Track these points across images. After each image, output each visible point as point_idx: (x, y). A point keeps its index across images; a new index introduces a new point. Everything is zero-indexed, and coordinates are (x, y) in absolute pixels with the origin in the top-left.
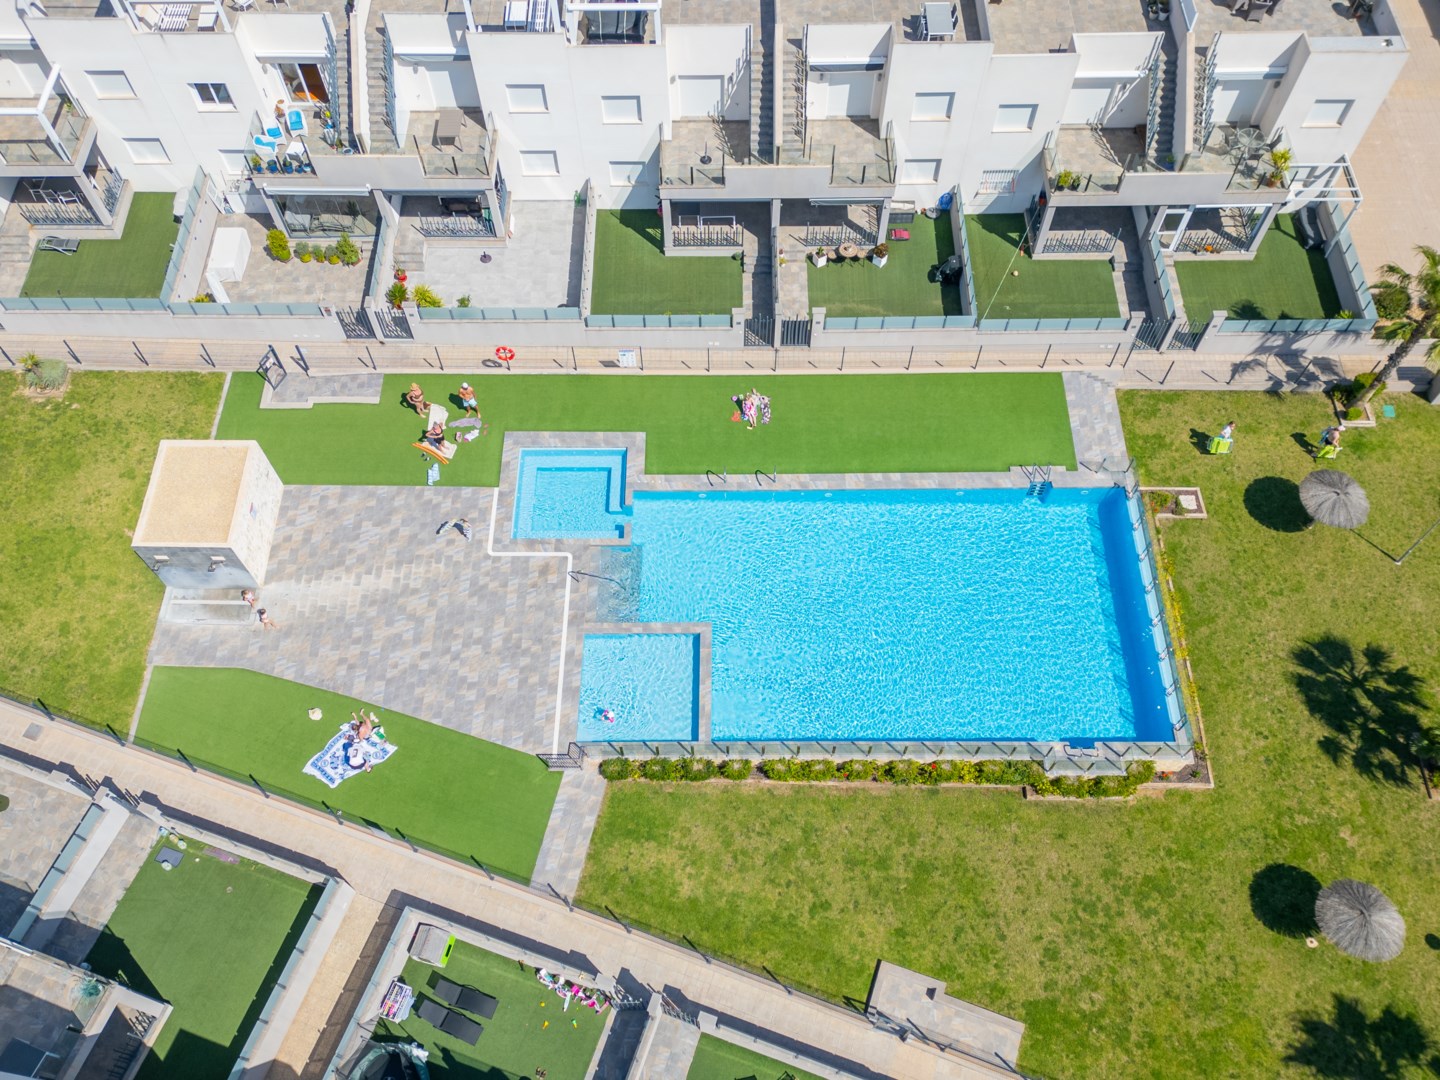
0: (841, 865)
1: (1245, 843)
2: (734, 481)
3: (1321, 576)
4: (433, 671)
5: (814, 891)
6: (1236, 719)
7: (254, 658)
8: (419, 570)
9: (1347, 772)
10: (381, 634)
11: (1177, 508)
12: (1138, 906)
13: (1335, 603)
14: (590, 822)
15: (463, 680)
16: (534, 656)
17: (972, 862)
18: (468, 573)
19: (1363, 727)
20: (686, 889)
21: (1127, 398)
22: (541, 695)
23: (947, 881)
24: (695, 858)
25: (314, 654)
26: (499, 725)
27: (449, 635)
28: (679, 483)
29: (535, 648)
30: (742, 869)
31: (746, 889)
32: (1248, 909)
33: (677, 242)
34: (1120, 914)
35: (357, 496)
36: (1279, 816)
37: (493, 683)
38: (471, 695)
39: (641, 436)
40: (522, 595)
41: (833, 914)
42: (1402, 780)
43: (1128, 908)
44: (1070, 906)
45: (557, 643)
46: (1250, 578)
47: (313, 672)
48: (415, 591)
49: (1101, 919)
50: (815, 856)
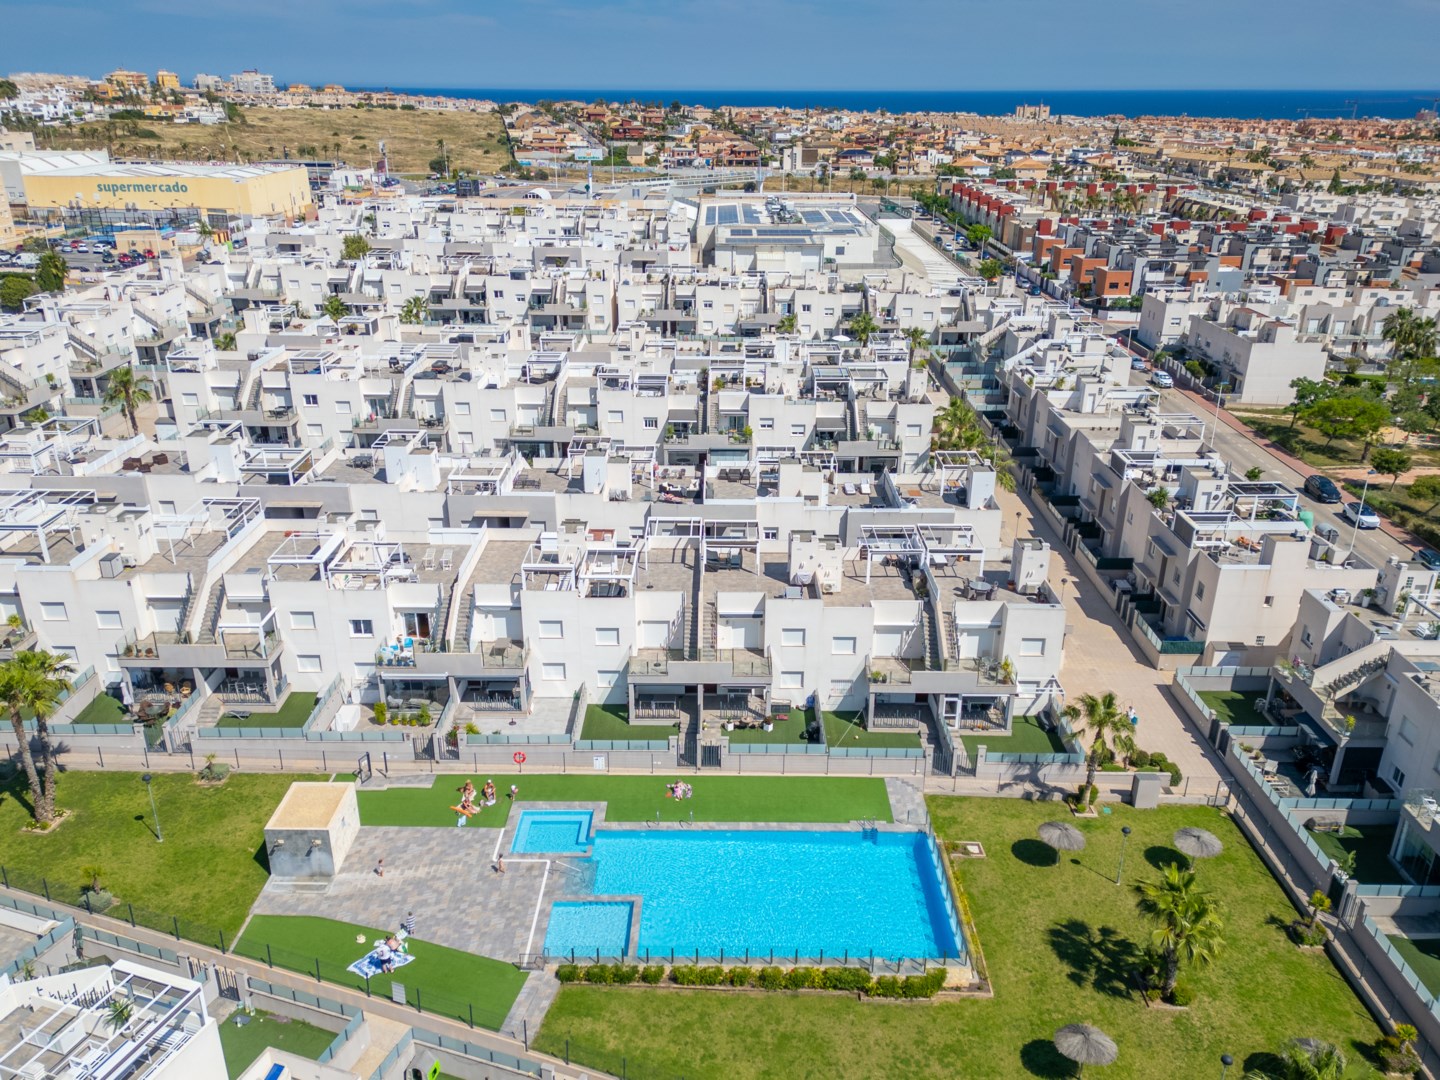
0: (725, 1034)
1: (1018, 1028)
2: (664, 825)
3: (1065, 889)
4: (446, 918)
5: (705, 1048)
6: (1009, 962)
7: (324, 910)
8: (443, 869)
9: (1089, 990)
10: (412, 900)
11: (966, 851)
12: (940, 1061)
13: (1075, 903)
14: (546, 1004)
15: (466, 923)
16: (517, 912)
17: (821, 1034)
18: (478, 870)
19: (1099, 969)
20: (611, 1045)
21: (931, 799)
22: (520, 932)
23: (801, 1045)
24: (620, 1028)
25: (365, 909)
26: (488, 947)
27: (461, 900)
28: (627, 826)
29: (519, 908)
30: (654, 1035)
31: (655, 1046)
32: (1020, 1064)
33: (637, 717)
34: (927, 1066)
35: (408, 832)
36: (1041, 1013)
37: (487, 925)
38: (471, 931)
39: (604, 804)
40: (513, 880)
41: (718, 1061)
42: (1128, 997)
43: (933, 1061)
44: (891, 1061)
45: (535, 905)
46: (1017, 889)
47: (362, 919)
48: (440, 878)
49: (913, 1068)
50: (707, 1029)
